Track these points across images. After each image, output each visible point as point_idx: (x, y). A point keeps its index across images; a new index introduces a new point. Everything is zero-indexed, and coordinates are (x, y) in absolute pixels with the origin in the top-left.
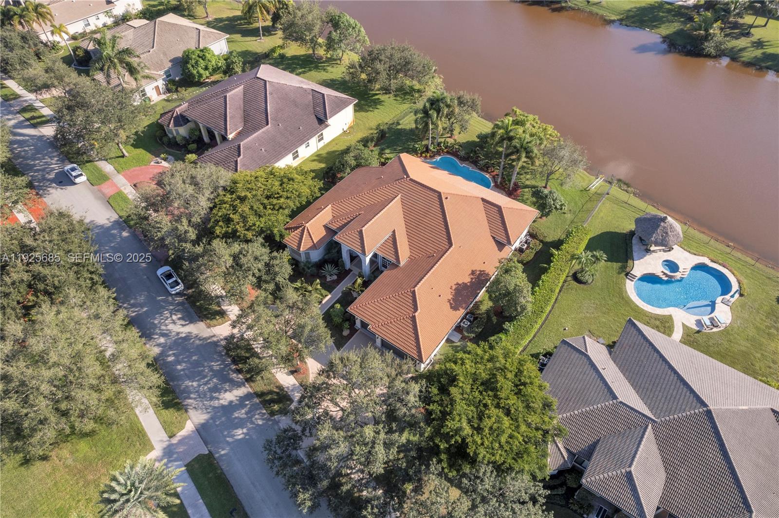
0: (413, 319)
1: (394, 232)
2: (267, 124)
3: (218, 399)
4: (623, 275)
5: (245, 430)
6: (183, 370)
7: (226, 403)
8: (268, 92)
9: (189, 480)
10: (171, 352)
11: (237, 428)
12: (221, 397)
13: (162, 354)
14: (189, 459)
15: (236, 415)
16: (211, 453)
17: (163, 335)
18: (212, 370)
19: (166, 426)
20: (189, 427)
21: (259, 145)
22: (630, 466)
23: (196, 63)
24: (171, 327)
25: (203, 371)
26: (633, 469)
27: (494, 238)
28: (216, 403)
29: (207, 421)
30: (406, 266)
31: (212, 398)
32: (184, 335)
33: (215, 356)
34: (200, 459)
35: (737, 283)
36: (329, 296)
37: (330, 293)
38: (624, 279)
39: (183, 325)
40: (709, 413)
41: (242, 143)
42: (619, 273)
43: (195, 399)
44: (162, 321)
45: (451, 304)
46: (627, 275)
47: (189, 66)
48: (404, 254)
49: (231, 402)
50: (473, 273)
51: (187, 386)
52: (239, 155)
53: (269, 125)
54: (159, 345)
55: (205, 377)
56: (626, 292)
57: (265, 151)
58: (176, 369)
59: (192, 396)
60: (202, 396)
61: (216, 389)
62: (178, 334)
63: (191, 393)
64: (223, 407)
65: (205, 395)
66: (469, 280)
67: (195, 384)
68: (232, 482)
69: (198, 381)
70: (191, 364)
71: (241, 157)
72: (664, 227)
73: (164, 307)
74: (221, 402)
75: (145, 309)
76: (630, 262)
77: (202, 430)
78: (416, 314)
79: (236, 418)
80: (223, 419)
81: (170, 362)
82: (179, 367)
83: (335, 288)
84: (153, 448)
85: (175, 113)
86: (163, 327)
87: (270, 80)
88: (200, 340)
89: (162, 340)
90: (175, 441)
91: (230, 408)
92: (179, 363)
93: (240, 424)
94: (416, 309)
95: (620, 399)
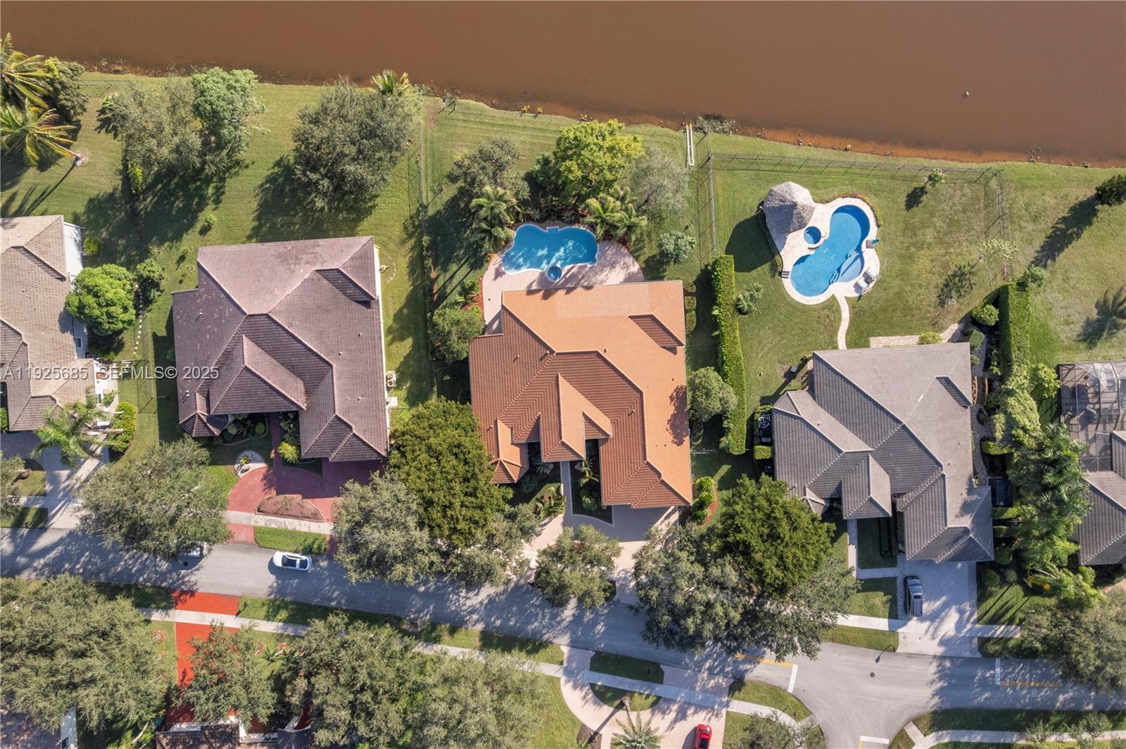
0: (663, 482)
1: (584, 414)
2: (331, 366)
3: (563, 620)
4: (777, 277)
5: (602, 624)
6: (516, 623)
7: (572, 618)
8: (287, 327)
9: (601, 675)
10: (493, 619)
11: (596, 627)
12: (564, 617)
13: (487, 624)
14: (589, 666)
15: (586, 620)
16: (597, 653)
17: (472, 612)
18: (537, 607)
19: (550, 660)
20: (565, 650)
21: (352, 396)
22: (869, 494)
23: (109, 315)
24: (469, 603)
25: (531, 612)
26: (872, 495)
27: (664, 347)
28: (565, 624)
29: (571, 637)
30: (616, 433)
31: (559, 623)
32: (486, 601)
33: (528, 596)
34: (593, 660)
35: (871, 211)
36: (562, 485)
37: (560, 482)
38: (781, 281)
39: (477, 594)
40: (904, 427)
41: (337, 413)
42: (773, 276)
43: (548, 632)
44: (457, 604)
45: (676, 443)
46: (780, 274)
47: (106, 326)
48: (605, 423)
49: (573, 615)
50: (672, 398)
51: (533, 630)
52: (350, 427)
53: (334, 365)
54: (477, 621)
55: (537, 615)
56: (788, 295)
57: (362, 396)
58: (511, 626)
59: (544, 632)
60: (550, 627)
61: (554, 617)
62: (481, 603)
63: (541, 631)
64: (571, 622)
65: (552, 625)
66: (673, 408)
67: (536, 624)
68: (627, 655)
69: (536, 620)
70: (516, 615)
71: (354, 427)
72: (798, 214)
73: (444, 594)
74: (568, 619)
75: (431, 607)
76: (777, 257)
77: (574, 644)
78: (662, 478)
79: (588, 622)
80: (580, 629)
81: (501, 624)
82: (511, 623)
83: (559, 475)
84: (559, 679)
85: (202, 417)
86: (464, 608)
87: (270, 310)
88: (502, 594)
89: (475, 617)
90: (565, 664)
91: (577, 619)
92: (509, 620)
93: (594, 623)
94: (659, 475)
95: (844, 451)
